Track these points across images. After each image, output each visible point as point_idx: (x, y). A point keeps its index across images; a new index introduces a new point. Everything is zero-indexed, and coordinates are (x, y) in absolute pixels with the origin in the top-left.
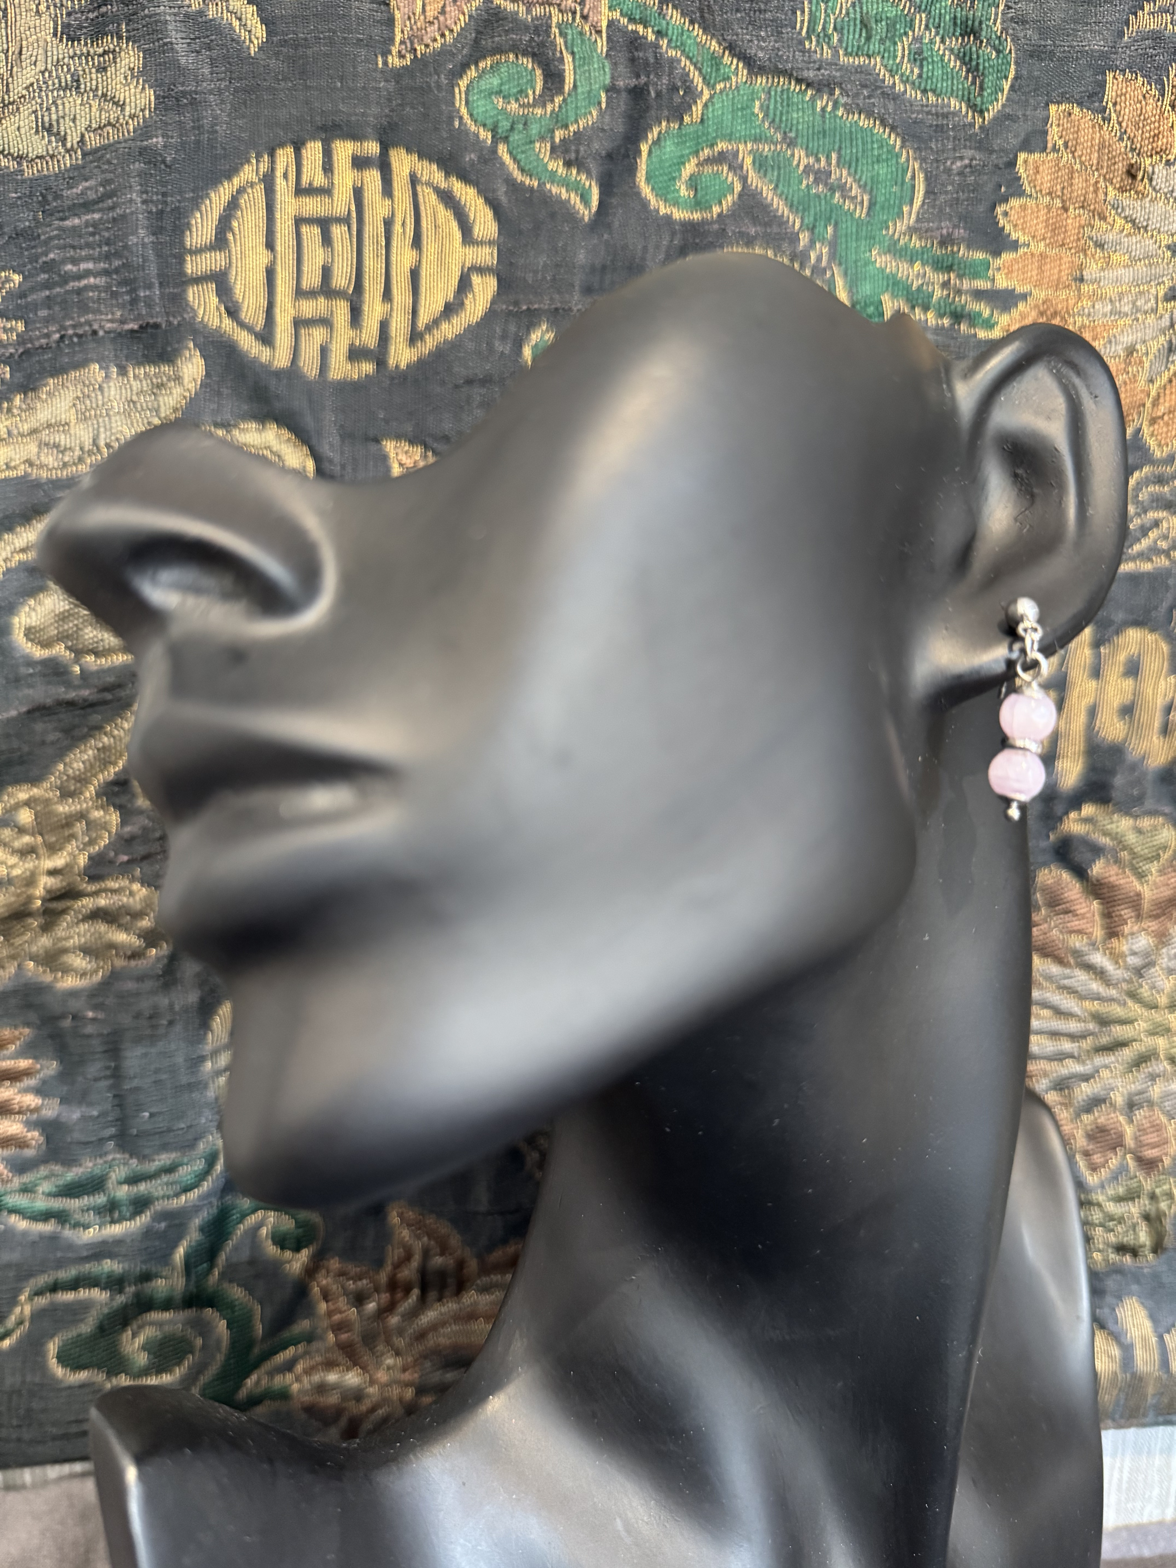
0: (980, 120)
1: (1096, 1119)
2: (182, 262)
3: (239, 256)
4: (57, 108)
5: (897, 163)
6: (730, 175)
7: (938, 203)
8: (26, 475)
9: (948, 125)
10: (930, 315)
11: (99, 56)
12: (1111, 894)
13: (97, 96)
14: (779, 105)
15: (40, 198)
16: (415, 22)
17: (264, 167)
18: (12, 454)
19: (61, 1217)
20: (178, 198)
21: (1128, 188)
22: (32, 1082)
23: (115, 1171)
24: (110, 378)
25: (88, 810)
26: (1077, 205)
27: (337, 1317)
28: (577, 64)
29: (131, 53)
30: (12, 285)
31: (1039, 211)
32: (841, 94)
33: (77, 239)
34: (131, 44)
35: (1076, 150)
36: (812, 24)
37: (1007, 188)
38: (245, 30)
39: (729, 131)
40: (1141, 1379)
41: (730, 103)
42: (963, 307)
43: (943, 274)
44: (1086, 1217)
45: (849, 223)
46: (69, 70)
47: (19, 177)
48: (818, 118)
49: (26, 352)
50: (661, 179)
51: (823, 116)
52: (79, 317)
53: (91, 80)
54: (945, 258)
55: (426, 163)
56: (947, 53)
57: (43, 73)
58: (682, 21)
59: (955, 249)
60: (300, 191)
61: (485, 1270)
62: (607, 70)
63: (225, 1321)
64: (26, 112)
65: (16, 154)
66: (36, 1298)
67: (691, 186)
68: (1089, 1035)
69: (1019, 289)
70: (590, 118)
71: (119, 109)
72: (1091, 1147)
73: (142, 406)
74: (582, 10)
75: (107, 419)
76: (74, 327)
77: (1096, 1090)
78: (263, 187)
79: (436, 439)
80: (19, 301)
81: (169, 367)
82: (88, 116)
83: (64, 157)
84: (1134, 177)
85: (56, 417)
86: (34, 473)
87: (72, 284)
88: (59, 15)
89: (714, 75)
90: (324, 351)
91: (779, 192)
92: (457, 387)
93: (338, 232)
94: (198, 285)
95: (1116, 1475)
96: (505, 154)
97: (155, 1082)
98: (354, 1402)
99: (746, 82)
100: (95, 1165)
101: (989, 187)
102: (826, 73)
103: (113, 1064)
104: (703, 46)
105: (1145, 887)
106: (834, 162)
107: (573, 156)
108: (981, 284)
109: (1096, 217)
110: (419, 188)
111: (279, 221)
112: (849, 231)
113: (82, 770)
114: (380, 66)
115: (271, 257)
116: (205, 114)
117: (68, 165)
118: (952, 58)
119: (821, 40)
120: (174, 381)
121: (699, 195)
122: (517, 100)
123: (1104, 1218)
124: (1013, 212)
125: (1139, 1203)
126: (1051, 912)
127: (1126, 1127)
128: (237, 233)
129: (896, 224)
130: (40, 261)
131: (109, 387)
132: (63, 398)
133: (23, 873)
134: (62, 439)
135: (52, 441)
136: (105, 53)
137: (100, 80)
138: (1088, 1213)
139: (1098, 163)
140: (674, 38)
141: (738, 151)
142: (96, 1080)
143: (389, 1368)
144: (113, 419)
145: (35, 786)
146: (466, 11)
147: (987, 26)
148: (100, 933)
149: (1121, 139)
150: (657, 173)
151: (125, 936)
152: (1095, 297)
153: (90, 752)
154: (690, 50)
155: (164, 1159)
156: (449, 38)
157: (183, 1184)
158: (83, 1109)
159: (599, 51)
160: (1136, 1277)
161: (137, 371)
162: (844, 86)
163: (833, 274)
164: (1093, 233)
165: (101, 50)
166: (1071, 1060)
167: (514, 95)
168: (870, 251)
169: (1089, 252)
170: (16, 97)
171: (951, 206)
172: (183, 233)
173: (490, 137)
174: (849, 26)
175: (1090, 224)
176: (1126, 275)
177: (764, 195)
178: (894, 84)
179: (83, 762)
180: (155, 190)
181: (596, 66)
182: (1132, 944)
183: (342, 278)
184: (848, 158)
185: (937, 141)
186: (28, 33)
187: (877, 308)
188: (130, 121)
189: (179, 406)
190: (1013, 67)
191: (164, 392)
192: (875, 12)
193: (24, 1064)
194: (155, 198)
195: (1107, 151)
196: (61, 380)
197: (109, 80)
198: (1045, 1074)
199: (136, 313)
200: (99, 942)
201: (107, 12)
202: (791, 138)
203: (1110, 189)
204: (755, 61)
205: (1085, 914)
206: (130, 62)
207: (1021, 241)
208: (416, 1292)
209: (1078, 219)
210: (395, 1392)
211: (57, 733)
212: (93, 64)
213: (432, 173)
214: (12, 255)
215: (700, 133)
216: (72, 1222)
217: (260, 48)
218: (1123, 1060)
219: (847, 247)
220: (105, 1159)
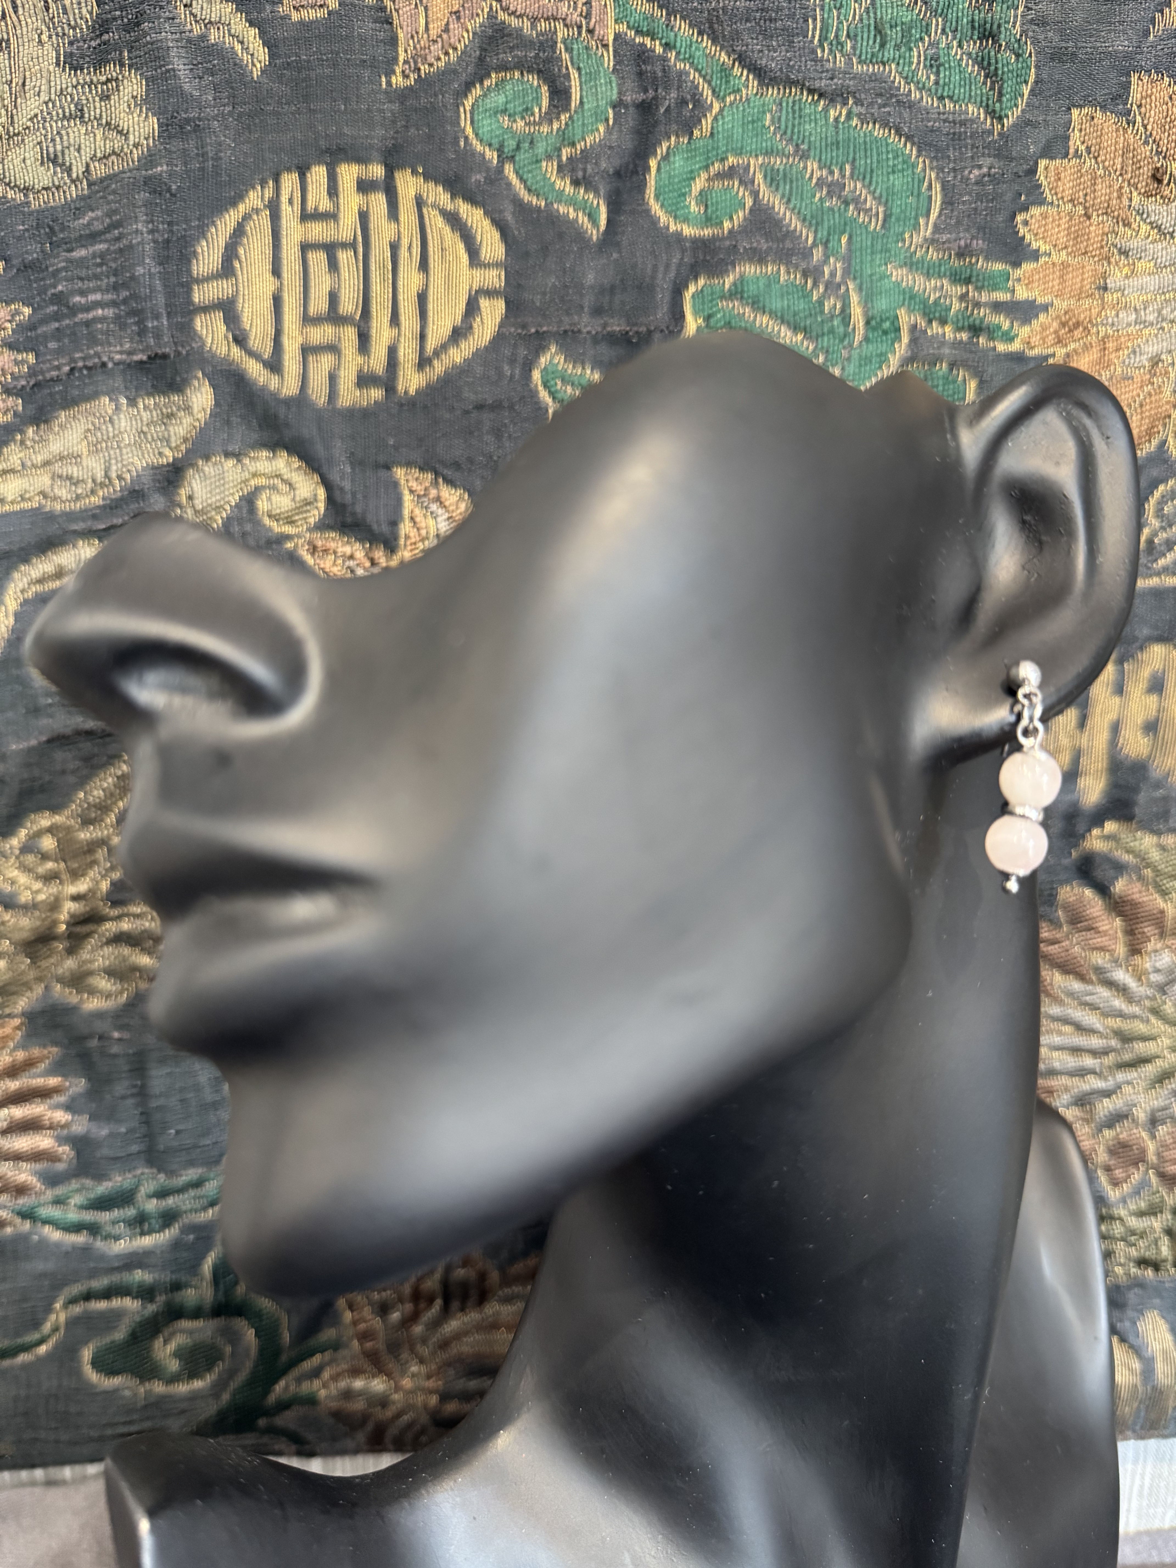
0: (999, 127)
1: (1118, 1135)
2: (189, 291)
3: (246, 284)
4: (61, 139)
5: (913, 173)
6: (741, 189)
7: (955, 213)
8: (41, 506)
9: (966, 133)
10: (948, 329)
11: (103, 84)
12: (1134, 911)
13: (102, 124)
14: (791, 115)
15: (47, 230)
16: (419, 41)
17: (269, 193)
18: (26, 485)
19: (93, 1229)
20: (184, 226)
21: (1154, 192)
22: (62, 1099)
23: (144, 1185)
24: (120, 410)
25: (109, 837)
26: (1100, 212)
27: (362, 1326)
28: (583, 80)
29: (134, 81)
30: (22, 317)
31: (1060, 219)
32: (856, 103)
33: (84, 270)
34: (133, 71)
35: (1099, 155)
36: (824, 32)
37: (1026, 196)
38: (247, 53)
39: (739, 145)
40: (1161, 1393)
41: (740, 116)
42: (982, 320)
43: (961, 286)
44: (1108, 1230)
45: (864, 237)
46: (73, 99)
47: (26, 209)
48: (832, 129)
49: (37, 385)
50: (671, 195)
51: (837, 127)
52: (88, 349)
53: (95, 108)
54: (964, 269)
55: (431, 185)
56: (964, 57)
57: (46, 103)
58: (691, 32)
59: (974, 260)
60: (306, 217)
61: (506, 1281)
62: (614, 85)
63: (254, 1330)
64: (31, 144)
65: (22, 186)
66: (71, 1306)
67: (702, 202)
68: (1111, 1051)
69: (1040, 300)
70: (597, 136)
71: (123, 138)
72: (1112, 1162)
73: (152, 437)
74: (588, 24)
75: (118, 451)
76: (84, 359)
77: (1118, 1107)
78: (268, 213)
79: (445, 466)
80: (29, 334)
81: (179, 396)
82: (93, 145)
83: (69, 187)
84: (1160, 181)
85: (68, 449)
86: (48, 506)
87: (80, 316)
88: (61, 45)
89: (723, 87)
90: (333, 378)
91: (791, 206)
92: (467, 412)
93: (344, 257)
94: (205, 314)
95: (1138, 1482)
96: (511, 174)
97: (181, 1101)
98: (379, 1408)
99: (757, 94)
100: (124, 1179)
101: (1009, 196)
102: (840, 82)
103: (139, 1083)
104: (712, 58)
105: (1169, 904)
106: (848, 173)
107: (580, 174)
108: (1001, 296)
109: (1121, 224)
110: (425, 211)
111: (285, 247)
112: (864, 244)
113: (103, 798)
114: (384, 86)
115: (277, 283)
116: (208, 141)
117: (74, 196)
118: (970, 62)
119: (834, 48)
120: (184, 410)
121: (709, 211)
122: (523, 118)
123: (1126, 1232)
124: (1033, 220)
125: (1162, 1217)
126: (1073, 929)
127: (1149, 1143)
128: (244, 260)
129: (912, 236)
130: (49, 293)
131: (119, 419)
132: (74, 430)
133: (47, 898)
134: (75, 471)
135: (65, 474)
136: (108, 80)
137: (103, 108)
138: (1110, 1227)
139: (1122, 168)
140: (683, 50)
141: (749, 164)
142: (123, 1098)
143: (413, 1375)
144: (124, 451)
145: (57, 813)
146: (470, 28)
147: (1006, 29)
148: (124, 956)
149: (1146, 143)
150: (667, 189)
151: (148, 960)
152: (1118, 307)
153: (110, 780)
154: (699, 62)
155: (191, 1174)
156: (453, 57)
157: (209, 1199)
158: (111, 1126)
159: (606, 65)
160: (1158, 1290)
161: (147, 401)
162: (857, 95)
163: (848, 288)
164: (1117, 240)
165: (104, 78)
166: (1092, 1076)
167: (520, 113)
168: (886, 264)
169: (1113, 260)
170: (21, 129)
171: (969, 216)
172: (189, 262)
173: (495, 157)
174: (862, 32)
175: (1114, 231)
176: (1151, 282)
177: (776, 210)
178: (910, 91)
179: (104, 790)
180: (160, 219)
181: (602, 81)
182: (1155, 961)
183: (349, 305)
184: (862, 170)
185: (955, 149)
186: (31, 63)
187: (893, 323)
188: (135, 151)
189: (189, 435)
190: (1033, 70)
191: (174, 422)
192: (889, 16)
193: (53, 1081)
194: (161, 226)
195: (1131, 155)
196: (72, 412)
197: (113, 109)
198: (1067, 1089)
199: (145, 344)
200: (123, 964)
201: (109, 40)
202: (803, 151)
203: (1135, 194)
204: (765, 72)
205: (1107, 931)
206: (133, 91)
207: (1042, 249)
208: (438, 1303)
209: (1101, 226)
210: (420, 1399)
211: (77, 762)
212: (97, 92)
213: (438, 195)
214: (21, 287)
215: (710, 148)
216: (104, 1234)
217: (262, 71)
218: (1145, 1076)
219: (861, 262)
220: (134, 1173)
